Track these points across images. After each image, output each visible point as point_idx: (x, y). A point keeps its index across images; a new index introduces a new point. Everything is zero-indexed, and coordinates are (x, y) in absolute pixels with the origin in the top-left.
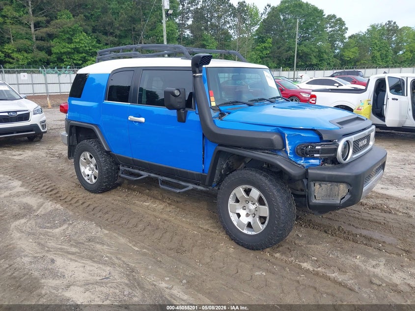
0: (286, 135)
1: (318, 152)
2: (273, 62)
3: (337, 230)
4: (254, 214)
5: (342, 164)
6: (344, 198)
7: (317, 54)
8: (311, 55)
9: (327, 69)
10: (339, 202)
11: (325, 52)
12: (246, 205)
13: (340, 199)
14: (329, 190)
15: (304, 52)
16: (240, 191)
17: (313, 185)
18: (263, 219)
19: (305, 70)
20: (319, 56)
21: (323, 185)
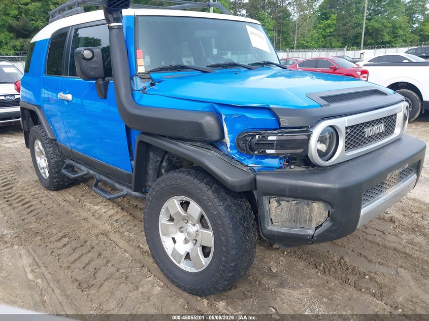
0: (224, 117)
1: (271, 145)
2: (338, 41)
3: (337, 263)
4: (196, 240)
5: (319, 166)
6: (321, 225)
7: (391, 29)
8: (382, 31)
9: (402, 46)
10: (311, 232)
11: (401, 27)
12: (184, 225)
13: (314, 227)
14: (293, 212)
15: (375, 28)
16: (174, 204)
17: (267, 202)
18: (206, 251)
19: (375, 48)
20: (393, 33)
21: (283, 203)
